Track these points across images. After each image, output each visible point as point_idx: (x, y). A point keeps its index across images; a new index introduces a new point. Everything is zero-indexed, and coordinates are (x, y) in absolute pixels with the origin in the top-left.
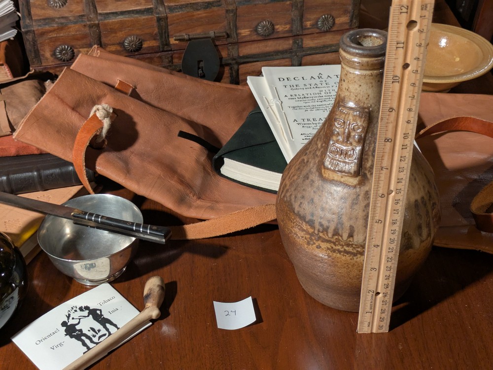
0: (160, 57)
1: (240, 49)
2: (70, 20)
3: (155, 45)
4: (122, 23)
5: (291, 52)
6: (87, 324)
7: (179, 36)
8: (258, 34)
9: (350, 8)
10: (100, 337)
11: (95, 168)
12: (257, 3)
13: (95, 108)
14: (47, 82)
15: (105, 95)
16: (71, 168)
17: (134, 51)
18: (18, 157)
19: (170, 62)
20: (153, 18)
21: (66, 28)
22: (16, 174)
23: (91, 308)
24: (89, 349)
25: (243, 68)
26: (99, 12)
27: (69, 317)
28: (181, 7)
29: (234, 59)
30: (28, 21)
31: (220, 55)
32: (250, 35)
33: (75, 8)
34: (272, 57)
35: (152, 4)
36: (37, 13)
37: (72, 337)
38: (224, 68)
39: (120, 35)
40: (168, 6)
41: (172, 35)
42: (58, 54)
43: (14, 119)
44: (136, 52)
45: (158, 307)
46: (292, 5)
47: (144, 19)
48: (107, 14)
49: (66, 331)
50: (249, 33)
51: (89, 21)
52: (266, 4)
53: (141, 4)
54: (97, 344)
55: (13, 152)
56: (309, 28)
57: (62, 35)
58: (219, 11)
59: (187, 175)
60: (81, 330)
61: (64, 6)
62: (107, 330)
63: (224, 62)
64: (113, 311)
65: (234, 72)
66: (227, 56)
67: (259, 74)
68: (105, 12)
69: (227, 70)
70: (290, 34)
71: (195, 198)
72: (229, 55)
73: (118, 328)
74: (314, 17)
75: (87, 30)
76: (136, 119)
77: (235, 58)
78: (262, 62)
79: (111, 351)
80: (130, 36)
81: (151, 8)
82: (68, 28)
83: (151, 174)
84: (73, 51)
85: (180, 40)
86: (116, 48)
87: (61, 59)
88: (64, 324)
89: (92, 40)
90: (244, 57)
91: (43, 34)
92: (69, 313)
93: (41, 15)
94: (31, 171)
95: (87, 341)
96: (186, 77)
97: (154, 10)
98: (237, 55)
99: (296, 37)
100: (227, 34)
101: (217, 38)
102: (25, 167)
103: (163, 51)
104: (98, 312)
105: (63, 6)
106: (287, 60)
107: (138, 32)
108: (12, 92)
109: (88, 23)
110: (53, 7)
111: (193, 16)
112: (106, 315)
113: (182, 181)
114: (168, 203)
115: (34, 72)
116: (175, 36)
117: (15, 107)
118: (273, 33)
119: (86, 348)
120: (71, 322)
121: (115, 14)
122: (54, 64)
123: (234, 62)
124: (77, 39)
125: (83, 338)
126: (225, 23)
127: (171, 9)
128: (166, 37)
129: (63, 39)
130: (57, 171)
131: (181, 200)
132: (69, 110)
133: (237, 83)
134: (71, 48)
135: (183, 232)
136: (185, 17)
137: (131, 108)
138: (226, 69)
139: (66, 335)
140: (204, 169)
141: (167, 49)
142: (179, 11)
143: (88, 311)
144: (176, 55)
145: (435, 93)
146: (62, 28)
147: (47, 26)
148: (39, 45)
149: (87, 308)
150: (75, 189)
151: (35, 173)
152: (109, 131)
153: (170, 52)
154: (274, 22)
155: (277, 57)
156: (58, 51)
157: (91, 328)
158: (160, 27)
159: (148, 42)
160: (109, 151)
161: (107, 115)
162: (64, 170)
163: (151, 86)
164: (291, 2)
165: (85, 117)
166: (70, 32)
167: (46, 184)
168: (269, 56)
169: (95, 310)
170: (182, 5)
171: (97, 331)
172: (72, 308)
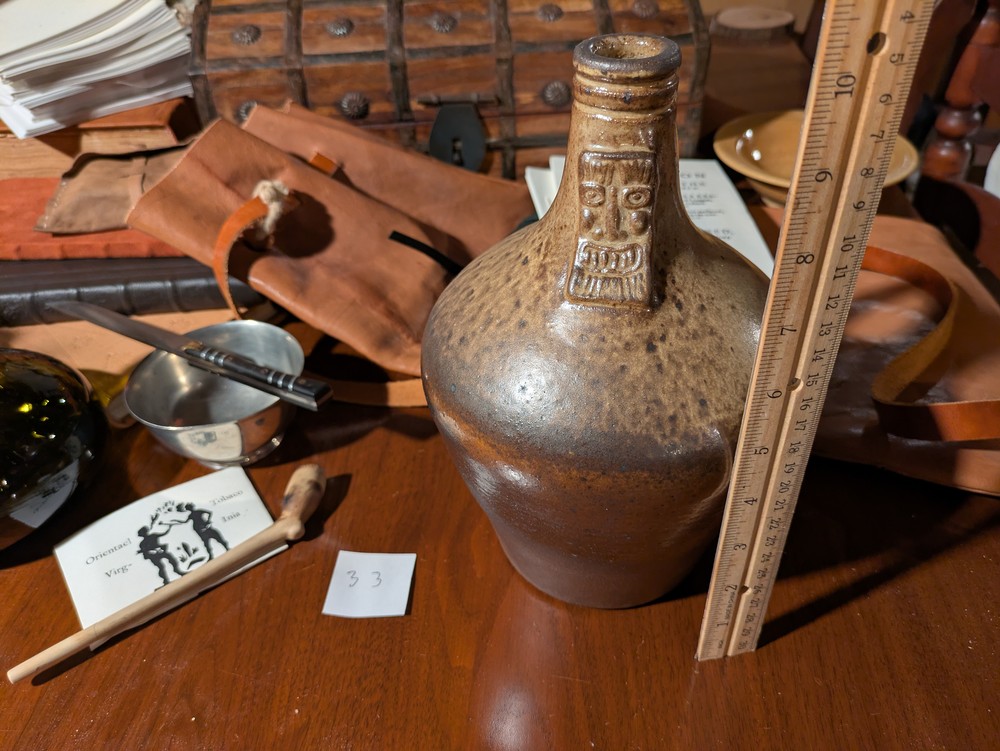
0: (396, 130)
1: (518, 126)
2: (260, 62)
3: (388, 110)
4: (337, 71)
6: (179, 536)
7: (424, 97)
8: (546, 101)
9: (692, 68)
10: (192, 563)
12: (546, 50)
13: (260, 186)
15: (282, 168)
18: (152, 258)
19: (411, 138)
20: (384, 65)
21: (254, 73)
23: (197, 508)
24: (166, 582)
25: (522, 155)
26: (305, 52)
27: (154, 520)
28: (428, 51)
29: (508, 140)
30: (198, 61)
31: (489, 133)
32: (533, 103)
33: (271, 46)
35: (385, 45)
36: (214, 50)
37: (146, 558)
38: (493, 154)
39: (335, 89)
40: (409, 49)
41: (413, 95)
42: (243, 115)
44: (359, 117)
45: (302, 518)
47: (370, 66)
48: (316, 56)
49: (141, 545)
50: (532, 99)
51: (287, 64)
53: (369, 44)
54: (182, 574)
55: (143, 250)
57: (246, 85)
58: (486, 60)
59: (403, 305)
60: (164, 547)
61: (256, 43)
62: (209, 550)
64: (231, 518)
65: (508, 161)
66: (498, 136)
67: (546, 165)
68: (313, 53)
69: (497, 157)
72: (500, 133)
73: (227, 549)
75: (284, 79)
76: (332, 210)
77: (510, 138)
78: (550, 148)
79: (203, 590)
80: (350, 92)
81: (382, 51)
82: (257, 74)
83: (340, 296)
85: (428, 104)
86: (331, 111)
88: (143, 532)
91: (219, 81)
92: (158, 512)
93: (219, 53)
94: (161, 279)
95: (169, 568)
97: (387, 54)
98: (513, 135)
100: (499, 99)
101: (481, 104)
103: (401, 120)
104: (205, 517)
105: (253, 42)
107: (363, 88)
109: (286, 68)
110: (239, 43)
111: (446, 65)
112: (216, 524)
113: (391, 312)
114: (362, 346)
116: (418, 97)
119: (162, 580)
120: (156, 529)
121: (327, 56)
123: (508, 145)
124: (271, 94)
125: (165, 561)
126: (496, 80)
127: (412, 52)
128: (403, 98)
129: (249, 92)
131: (385, 342)
132: (220, 187)
133: (513, 178)
135: (384, 394)
136: (434, 67)
137: (326, 193)
138: (495, 156)
139: (139, 552)
141: (407, 118)
142: (423, 57)
143: (189, 513)
144: (420, 129)
146: (246, 73)
147: (225, 70)
148: (215, 100)
149: (189, 507)
150: (231, 313)
151: (169, 284)
152: (277, 223)
153: (411, 123)
156: (242, 111)
157: (183, 544)
158: (395, 80)
159: (378, 105)
160: (276, 254)
163: (368, 166)
166: (259, 80)
167: (186, 302)
169: (202, 512)
171: (192, 551)
172: (166, 505)
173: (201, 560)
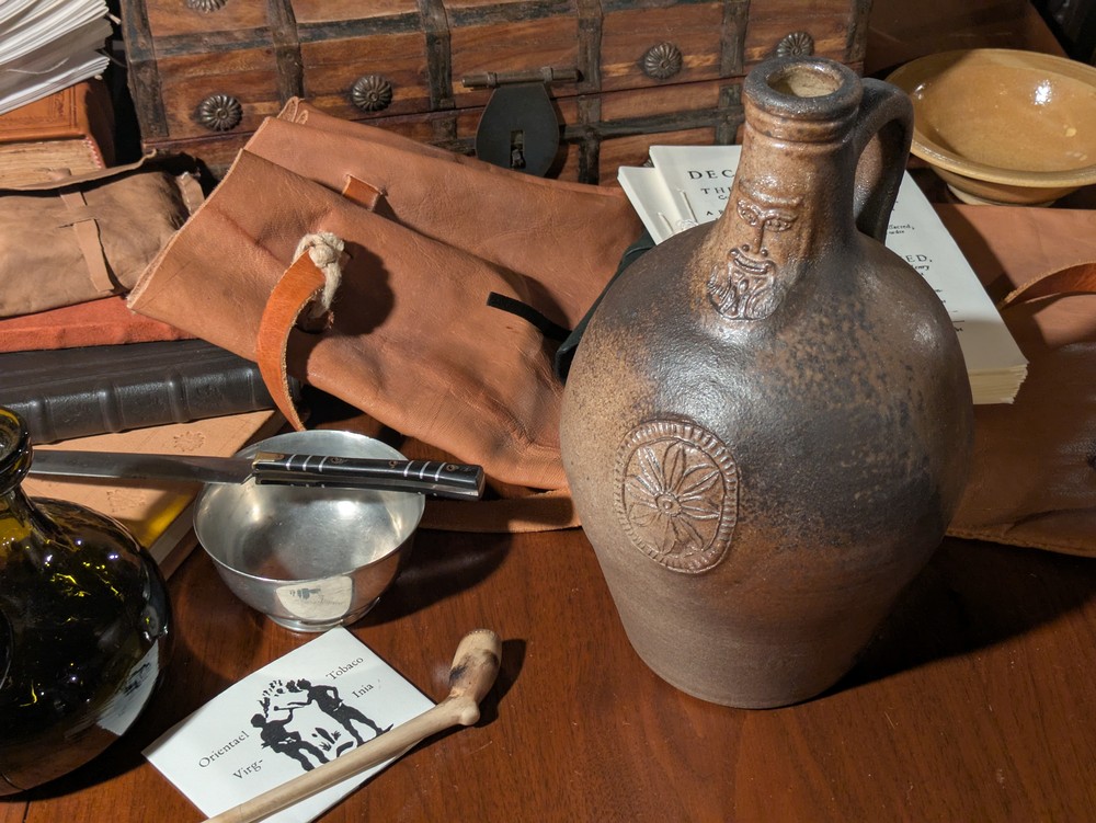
0: (429, 123)
1: (605, 107)
2: (236, 39)
3: (419, 96)
4: (351, 49)
5: (715, 115)
6: (309, 721)
7: (475, 77)
8: (646, 74)
9: (849, 18)
10: (340, 750)
11: (306, 375)
12: (649, 4)
13: (304, 241)
14: (183, 177)
15: (326, 212)
16: (249, 372)
17: (374, 110)
18: (128, 346)
19: (450, 133)
20: (419, 36)
21: (228, 56)
22: (130, 384)
23: (312, 685)
25: (609, 148)
26: (300, 21)
27: (266, 704)
28: (482, 12)
29: (591, 129)
30: (142, 40)
31: (563, 119)
32: (628, 76)
33: (247, 13)
34: (673, 125)
35: (417, 6)
36: (161, 22)
37: (278, 749)
38: (567, 148)
39: (345, 73)
40: (452, 10)
41: (458, 75)
42: (206, 113)
43: (120, 262)
44: (377, 111)
46: (723, 11)
47: (398, 39)
48: (319, 26)
49: (263, 736)
50: (627, 70)
51: (277, 41)
52: (666, 8)
53: (391, 5)
55: (117, 335)
56: (757, 62)
57: (216, 72)
58: (564, 23)
59: (504, 390)
60: (296, 735)
61: (222, 7)
62: (354, 733)
63: (567, 135)
64: (363, 691)
65: (588, 157)
66: (575, 121)
68: (312, 21)
69: (573, 152)
70: (716, 75)
71: (523, 440)
72: (579, 118)
74: (768, 36)
75: (273, 62)
76: (390, 264)
77: (592, 126)
78: (650, 136)
80: (366, 75)
81: (414, 15)
82: (232, 58)
83: (428, 387)
84: (239, 107)
85: (477, 86)
86: (334, 103)
87: (213, 126)
88: (258, 721)
89: (282, 85)
90: (613, 123)
91: (174, 70)
92: (267, 696)
93: (171, 27)
94: (162, 380)
95: (313, 759)
96: (488, 169)
97: (422, 20)
98: (596, 120)
99: (727, 82)
100: (579, 73)
101: (558, 82)
102: (147, 370)
103: (436, 110)
104: (330, 693)
105: (218, 6)
106: (705, 130)
107: (385, 67)
108: (111, 200)
109: (275, 46)
110: (197, 8)
111: (507, 32)
112: (348, 700)
113: (495, 404)
114: (469, 454)
115: (158, 154)
116: (466, 77)
117: (120, 235)
118: (678, 71)
121: (335, 26)
122: (194, 135)
123: (589, 134)
124: (251, 82)
125: (303, 751)
126: (577, 48)
127: (460, 17)
128: (444, 79)
129: (218, 81)
130: (219, 378)
131: (496, 446)
132: (249, 246)
133: (594, 181)
134: (235, 102)
136: (490, 35)
137: (380, 239)
138: (571, 150)
139: (265, 745)
140: (539, 376)
141: (446, 105)
142: (476, 22)
143: (306, 692)
144: (466, 119)
145: (1027, 208)
146: (217, 56)
147: (184, 52)
148: (164, 95)
149: (304, 684)
150: (257, 419)
151: (171, 384)
152: (338, 293)
153: (451, 112)
154: (681, 49)
155: (685, 125)
156: (205, 108)
157: (317, 729)
158: (433, 56)
159: (405, 89)
160: (337, 336)
161: (334, 257)
162: (234, 376)
163: (419, 190)
164: (722, 4)
165: (283, 260)
166: (234, 65)
167: (194, 407)
168: (668, 121)
169: (324, 689)
170: (483, 8)
171: (333, 738)
172: (271, 684)
173: (349, 745)
